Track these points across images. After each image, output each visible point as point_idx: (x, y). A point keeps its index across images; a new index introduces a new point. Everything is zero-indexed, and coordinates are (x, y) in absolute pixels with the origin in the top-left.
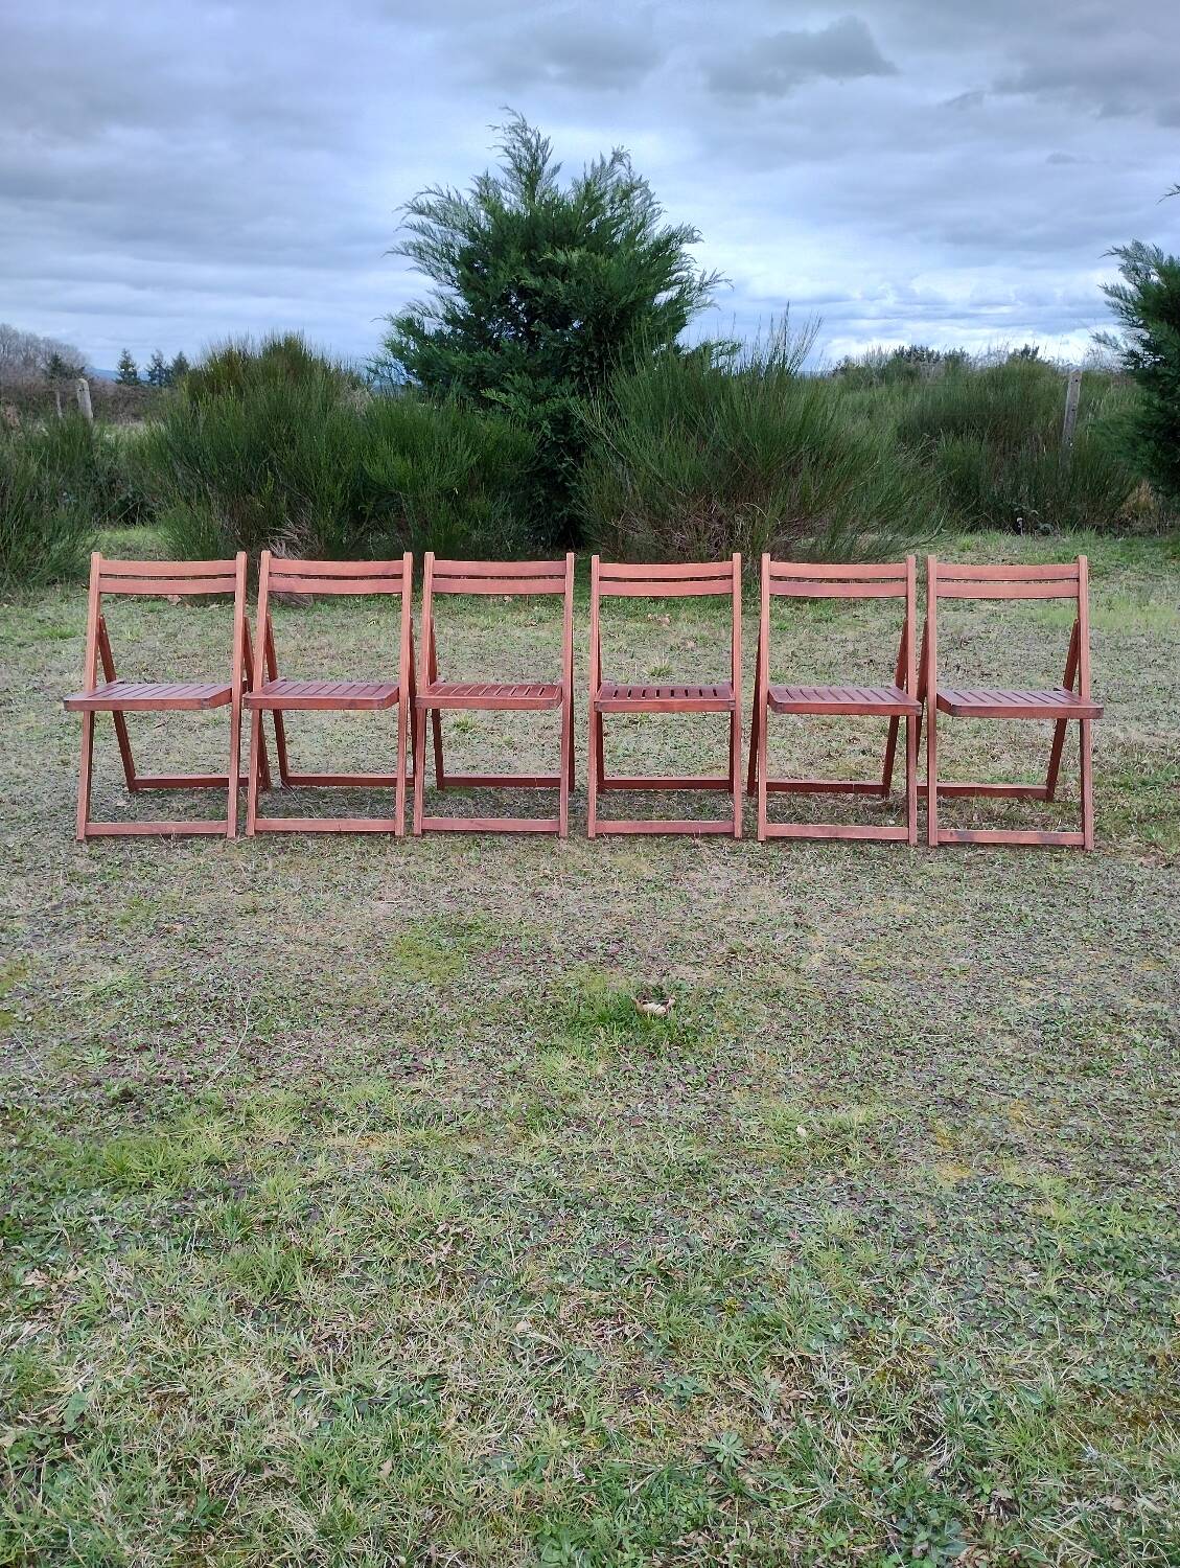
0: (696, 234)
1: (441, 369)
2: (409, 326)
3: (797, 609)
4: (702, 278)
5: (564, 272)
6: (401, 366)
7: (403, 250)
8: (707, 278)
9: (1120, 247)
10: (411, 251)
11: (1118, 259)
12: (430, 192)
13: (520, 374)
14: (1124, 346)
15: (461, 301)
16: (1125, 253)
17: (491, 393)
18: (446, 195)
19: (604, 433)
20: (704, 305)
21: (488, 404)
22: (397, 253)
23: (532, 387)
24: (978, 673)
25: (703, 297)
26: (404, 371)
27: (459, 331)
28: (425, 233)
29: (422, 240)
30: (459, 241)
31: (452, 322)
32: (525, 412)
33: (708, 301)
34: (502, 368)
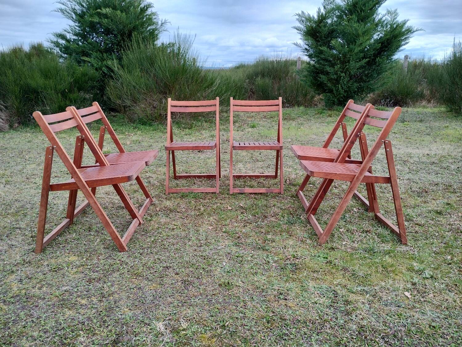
1: (70, 50)
2: (61, 36)
4: (162, 22)
5: (106, 16)
6: (58, 49)
7: (57, 10)
8: (163, 22)
9: (297, 13)
10: (59, 11)
11: (297, 17)
14: (303, 47)
16: (299, 15)
17: (85, 58)
20: (163, 31)
21: (84, 62)
22: (55, 11)
25: (163, 28)
26: (59, 51)
27: (80, 38)
28: (64, 5)
29: (63, 7)
30: (78, 8)
31: (76, 35)
32: (98, 64)
33: (165, 29)
34: (90, 49)
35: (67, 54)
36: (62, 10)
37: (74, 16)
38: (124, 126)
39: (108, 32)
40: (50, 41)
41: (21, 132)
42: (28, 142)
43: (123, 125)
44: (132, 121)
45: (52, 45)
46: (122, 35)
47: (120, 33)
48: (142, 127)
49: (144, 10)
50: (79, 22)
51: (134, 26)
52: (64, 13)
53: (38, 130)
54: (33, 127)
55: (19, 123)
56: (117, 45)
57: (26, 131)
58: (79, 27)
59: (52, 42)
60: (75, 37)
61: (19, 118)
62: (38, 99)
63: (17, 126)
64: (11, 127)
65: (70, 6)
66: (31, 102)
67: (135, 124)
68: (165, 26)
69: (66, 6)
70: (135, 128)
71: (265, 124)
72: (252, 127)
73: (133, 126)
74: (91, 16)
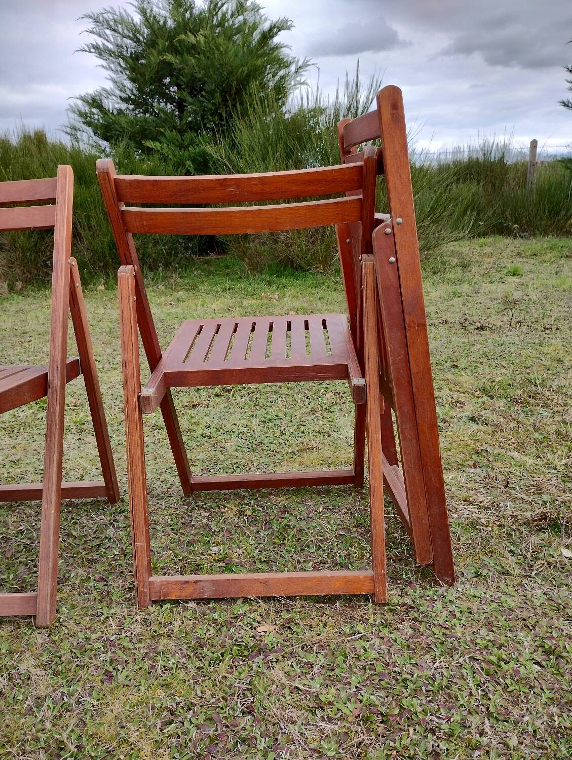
0: (289, 23)
1: (116, 130)
2: (95, 102)
4: (297, 64)
6: (90, 130)
8: (300, 64)
10: (92, 50)
12: (108, 12)
13: (171, 131)
15: (129, 84)
17: (149, 144)
18: (118, 13)
19: (227, 162)
20: (301, 84)
21: (148, 151)
22: (83, 51)
23: (180, 140)
25: (298, 79)
26: (92, 134)
27: (131, 107)
28: (100, 36)
29: (100, 41)
30: (128, 41)
31: (125, 100)
32: (175, 156)
33: (302, 81)
34: (157, 126)
35: (107, 140)
36: (96, 47)
37: (121, 61)
38: (245, 280)
39: (194, 87)
43: (241, 278)
44: (256, 268)
45: (79, 123)
46: (225, 92)
47: (221, 86)
48: (283, 280)
49: (267, 36)
50: (132, 69)
51: (250, 71)
52: (101, 55)
56: (212, 115)
58: (133, 80)
59: (81, 114)
60: (123, 106)
63: (21, 286)
64: (11, 288)
65: (112, 40)
67: (267, 275)
68: (303, 73)
69: (105, 39)
70: (270, 283)
71: (533, 268)
72: (514, 274)
73: (263, 280)
74: (160, 53)
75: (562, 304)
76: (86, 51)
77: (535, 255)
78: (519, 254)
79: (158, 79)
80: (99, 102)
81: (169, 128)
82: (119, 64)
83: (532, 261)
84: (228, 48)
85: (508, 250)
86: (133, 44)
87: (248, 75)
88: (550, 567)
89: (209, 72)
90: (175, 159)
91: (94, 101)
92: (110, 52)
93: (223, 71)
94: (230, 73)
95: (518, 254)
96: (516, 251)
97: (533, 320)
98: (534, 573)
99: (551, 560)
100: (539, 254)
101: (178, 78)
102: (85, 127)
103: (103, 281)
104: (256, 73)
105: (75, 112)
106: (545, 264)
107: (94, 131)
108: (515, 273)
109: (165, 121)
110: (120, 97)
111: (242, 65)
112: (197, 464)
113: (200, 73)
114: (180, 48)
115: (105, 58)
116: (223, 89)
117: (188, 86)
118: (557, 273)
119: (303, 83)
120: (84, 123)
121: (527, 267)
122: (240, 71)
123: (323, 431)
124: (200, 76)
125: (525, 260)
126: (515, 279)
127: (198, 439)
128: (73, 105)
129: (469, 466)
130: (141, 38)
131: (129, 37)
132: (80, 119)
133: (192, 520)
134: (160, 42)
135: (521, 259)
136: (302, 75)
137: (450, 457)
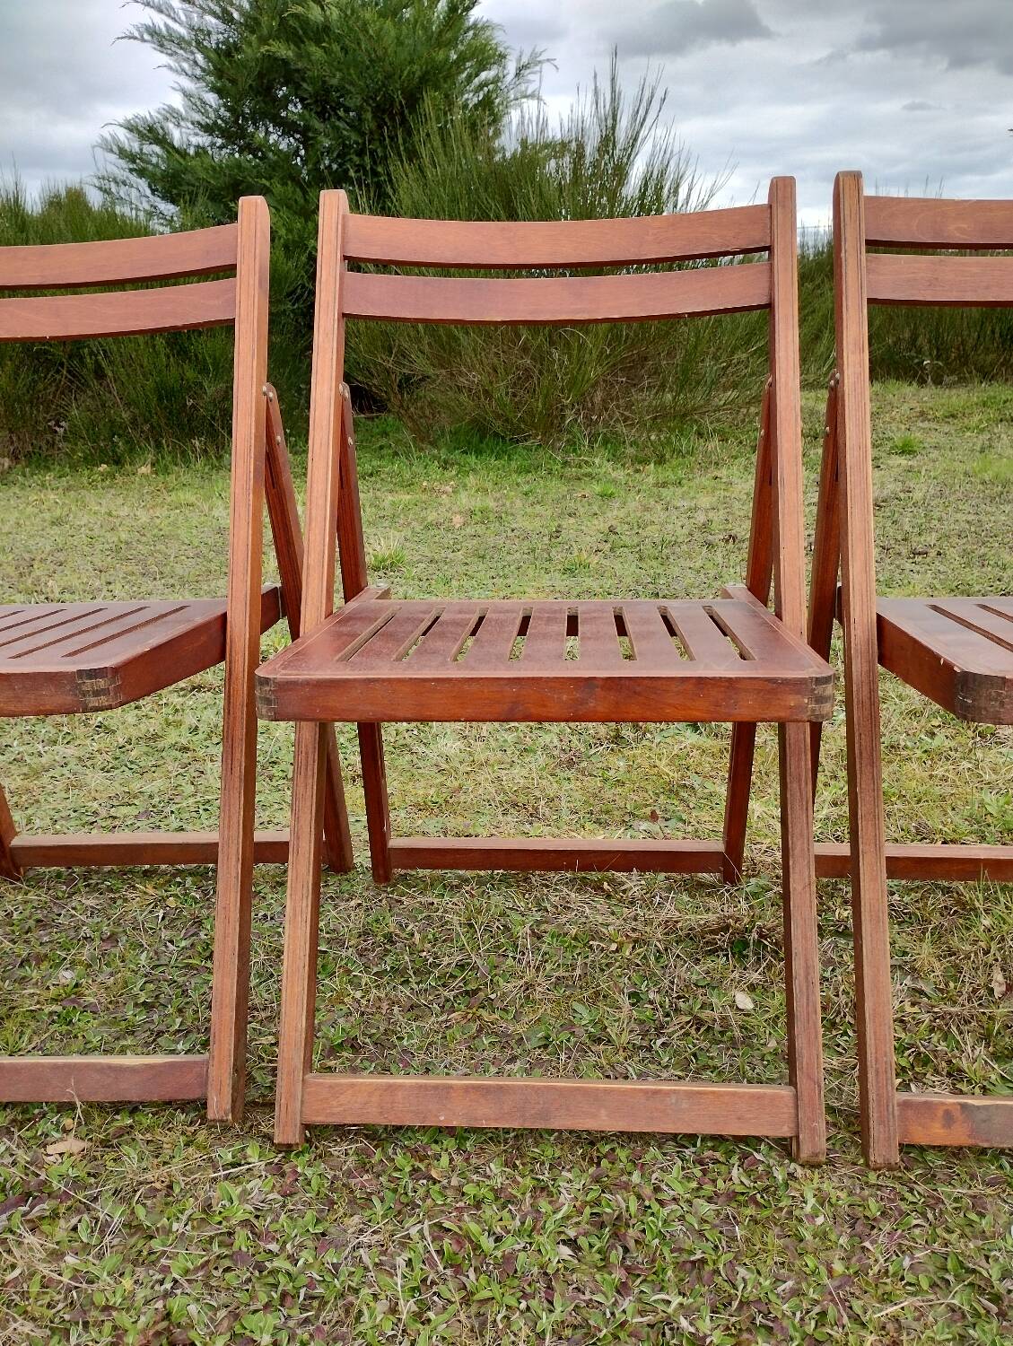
1: (188, 184)
2: (151, 133)
3: (637, 471)
4: (519, 59)
6: (143, 184)
7: (136, 34)
8: (525, 60)
10: (146, 37)
13: (284, 184)
15: (211, 98)
20: (526, 97)
22: (130, 38)
23: (302, 201)
24: (904, 552)
25: (523, 87)
26: (148, 192)
27: (219, 141)
28: (161, 11)
29: (160, 21)
30: (211, 20)
31: (208, 129)
32: (289, 231)
33: (529, 92)
34: (259, 176)
35: (173, 201)
36: (153, 32)
37: (199, 57)
38: (403, 458)
39: (324, 103)
40: (115, 149)
41: (23, 487)
42: (53, 523)
43: (396, 454)
44: (425, 437)
45: (118, 167)
47: (374, 100)
48: (472, 459)
49: (459, 6)
50: (219, 73)
51: (427, 73)
52: (162, 46)
53: (85, 480)
54: (67, 470)
55: (15, 457)
57: (43, 486)
58: (219, 92)
59: (123, 153)
60: (203, 140)
61: (14, 439)
62: (82, 359)
63: (6, 465)
65: (183, 18)
66: (58, 372)
67: (443, 450)
68: (531, 77)
69: (169, 16)
70: (445, 465)
71: (943, 440)
72: (903, 452)
73: (435, 457)
74: (263, 41)
75: (966, 507)
76: (135, 38)
77: (953, 416)
78: (922, 415)
79: (264, 90)
80: (161, 131)
81: (282, 179)
82: (195, 62)
83: (946, 428)
84: (381, 29)
85: (906, 406)
86: (222, 27)
87: (424, 79)
88: (698, 1030)
89: (350, 75)
90: (290, 237)
91: (151, 129)
92: (181, 42)
93: (377, 72)
94: (389, 77)
95: (922, 413)
96: (918, 409)
97: (899, 538)
98: (659, 1042)
99: (705, 1015)
100: (960, 415)
101: (298, 87)
102: (133, 178)
103: (150, 457)
104: (439, 77)
105: (111, 151)
106: (968, 434)
107: (150, 187)
108: (906, 450)
109: (274, 167)
110: (199, 123)
111: (412, 62)
112: (136, 802)
113: (334, 76)
114: (301, 32)
115: (169, 52)
116: (378, 106)
117: (316, 101)
118: (982, 451)
119: (532, 96)
120: (131, 170)
121: (933, 439)
122: (406, 73)
123: (402, 742)
124: (334, 82)
125: (933, 425)
126: (903, 461)
127: (164, 754)
128: (109, 138)
129: (644, 818)
130: (236, 15)
131: (214, 14)
132: (122, 163)
133: (60, 915)
134: (264, 19)
135: (926, 425)
136: (529, 81)
137: (617, 798)
